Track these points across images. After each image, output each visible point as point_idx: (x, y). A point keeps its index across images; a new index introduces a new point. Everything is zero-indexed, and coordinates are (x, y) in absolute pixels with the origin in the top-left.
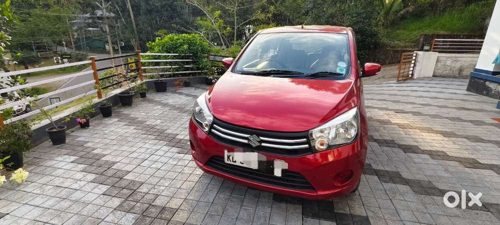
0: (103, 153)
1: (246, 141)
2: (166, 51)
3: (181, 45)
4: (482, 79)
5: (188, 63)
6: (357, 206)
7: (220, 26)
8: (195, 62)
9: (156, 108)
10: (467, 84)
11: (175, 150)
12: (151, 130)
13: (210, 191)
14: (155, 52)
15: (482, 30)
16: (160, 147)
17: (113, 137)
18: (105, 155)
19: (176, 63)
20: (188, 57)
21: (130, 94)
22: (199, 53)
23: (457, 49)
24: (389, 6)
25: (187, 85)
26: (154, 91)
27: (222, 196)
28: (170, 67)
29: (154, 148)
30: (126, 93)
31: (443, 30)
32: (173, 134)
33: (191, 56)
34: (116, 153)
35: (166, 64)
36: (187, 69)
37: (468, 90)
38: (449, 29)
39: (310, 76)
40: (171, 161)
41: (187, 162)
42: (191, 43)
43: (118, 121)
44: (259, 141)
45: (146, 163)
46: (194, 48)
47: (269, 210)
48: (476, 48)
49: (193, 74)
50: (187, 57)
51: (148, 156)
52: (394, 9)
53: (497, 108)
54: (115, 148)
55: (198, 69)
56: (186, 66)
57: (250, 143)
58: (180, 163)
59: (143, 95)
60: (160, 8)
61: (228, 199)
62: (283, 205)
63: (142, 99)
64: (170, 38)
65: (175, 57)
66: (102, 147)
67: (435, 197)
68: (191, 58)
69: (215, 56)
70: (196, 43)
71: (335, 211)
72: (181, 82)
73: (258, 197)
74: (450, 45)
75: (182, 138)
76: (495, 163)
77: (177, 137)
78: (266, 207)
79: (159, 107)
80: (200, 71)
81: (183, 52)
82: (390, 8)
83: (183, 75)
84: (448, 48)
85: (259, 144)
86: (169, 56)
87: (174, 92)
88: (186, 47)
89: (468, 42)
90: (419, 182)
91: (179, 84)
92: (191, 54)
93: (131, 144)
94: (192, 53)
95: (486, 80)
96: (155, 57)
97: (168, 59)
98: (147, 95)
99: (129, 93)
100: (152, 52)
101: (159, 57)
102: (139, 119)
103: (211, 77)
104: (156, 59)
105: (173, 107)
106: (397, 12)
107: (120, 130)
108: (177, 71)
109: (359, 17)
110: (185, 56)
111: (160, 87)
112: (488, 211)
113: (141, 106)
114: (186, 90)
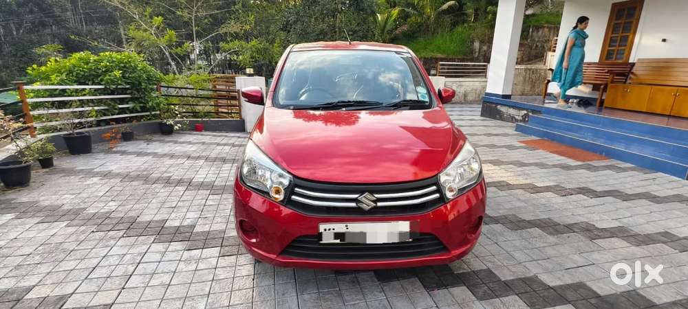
0: (20, 285)
1: (353, 205)
2: (75, 82)
3: (107, 71)
4: (494, 103)
5: (122, 101)
6: (472, 259)
7: (170, 41)
8: (137, 99)
9: (88, 182)
10: (480, 109)
11: (176, 246)
12: (107, 221)
13: (283, 294)
14: (53, 84)
15: (472, 53)
16: (145, 248)
17: (27, 251)
18: (29, 289)
19: (100, 102)
20: (123, 91)
21: (23, 165)
22: (143, 84)
23: (455, 72)
24: (382, 24)
25: (127, 137)
26: (65, 153)
27: (306, 297)
28: (91, 108)
29: (135, 250)
30: (13, 163)
31: (440, 53)
32: (156, 221)
33: (128, 89)
34: (54, 278)
35: (82, 103)
36: (123, 111)
37: (482, 115)
38: (444, 52)
39: (393, 106)
40: (182, 265)
41: (214, 261)
42: (126, 67)
43: (17, 218)
44: (373, 201)
45: (135, 281)
46: (133, 75)
47: (382, 296)
48: (482, 72)
49: (138, 119)
50: (120, 92)
51: (131, 268)
52: (388, 27)
53: (516, 130)
54: (44, 269)
55: (144, 109)
56: (120, 106)
57: (360, 205)
58: (201, 266)
59: (46, 163)
60: (15, 7)
61: (319, 298)
62: (396, 284)
63: (47, 170)
64: (80, 59)
65: (97, 92)
66: (11, 274)
67: (529, 230)
68: (129, 92)
69: (168, 87)
70: (136, 67)
71: (455, 272)
72: (117, 133)
73: (356, 282)
74: (448, 69)
75: (177, 224)
76: (548, 185)
77: (167, 224)
78: (376, 293)
79: (95, 180)
80: (148, 113)
81: (113, 82)
82: (385, 27)
83: (117, 121)
84: (447, 72)
85: (375, 205)
86: (84, 90)
87: (109, 151)
88: (118, 73)
89: (462, 65)
90: (506, 217)
91: (115, 138)
92: (128, 86)
93: (78, 255)
94: (128, 84)
95: (497, 104)
96: (52, 93)
97: (84, 95)
98: (55, 163)
99: (21, 162)
100: (46, 84)
101: (63, 93)
102: (66, 207)
103: (171, 122)
104: (55, 96)
105: (126, 177)
106: (392, 31)
107: (32, 234)
108: (105, 115)
109: (355, 35)
110: (116, 88)
111: (78, 145)
112: (574, 232)
113: (53, 182)
114: (130, 146)
